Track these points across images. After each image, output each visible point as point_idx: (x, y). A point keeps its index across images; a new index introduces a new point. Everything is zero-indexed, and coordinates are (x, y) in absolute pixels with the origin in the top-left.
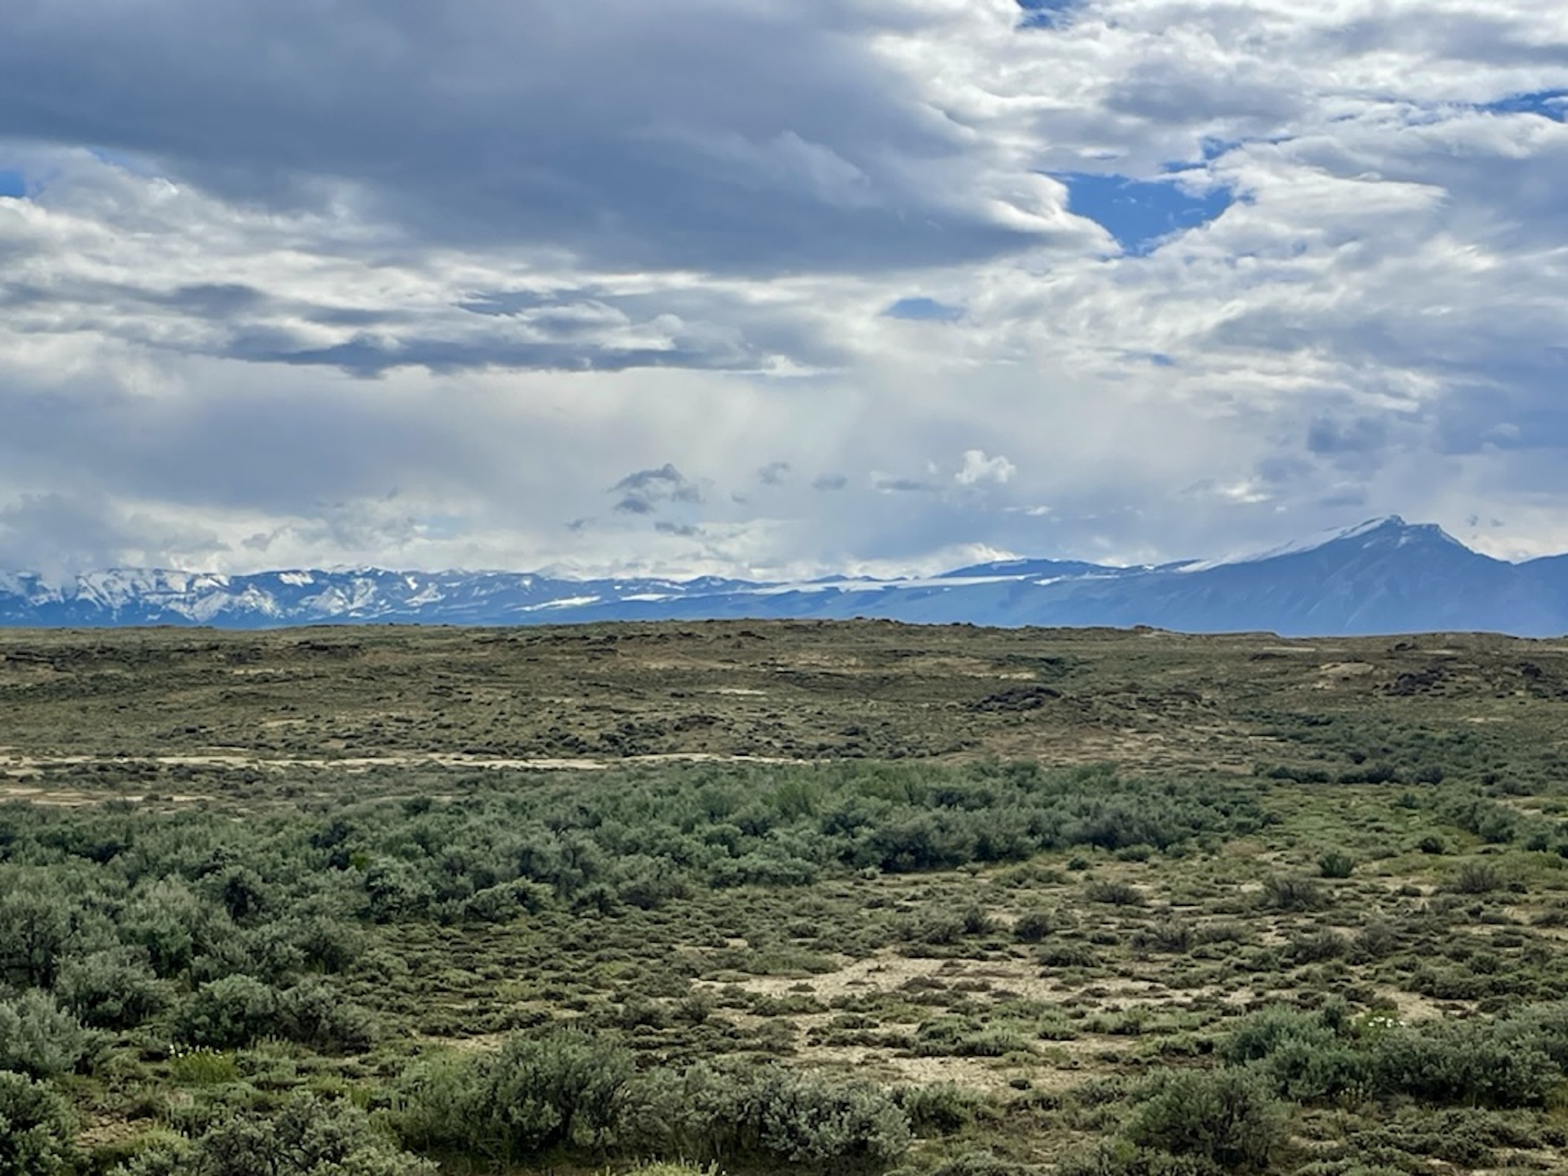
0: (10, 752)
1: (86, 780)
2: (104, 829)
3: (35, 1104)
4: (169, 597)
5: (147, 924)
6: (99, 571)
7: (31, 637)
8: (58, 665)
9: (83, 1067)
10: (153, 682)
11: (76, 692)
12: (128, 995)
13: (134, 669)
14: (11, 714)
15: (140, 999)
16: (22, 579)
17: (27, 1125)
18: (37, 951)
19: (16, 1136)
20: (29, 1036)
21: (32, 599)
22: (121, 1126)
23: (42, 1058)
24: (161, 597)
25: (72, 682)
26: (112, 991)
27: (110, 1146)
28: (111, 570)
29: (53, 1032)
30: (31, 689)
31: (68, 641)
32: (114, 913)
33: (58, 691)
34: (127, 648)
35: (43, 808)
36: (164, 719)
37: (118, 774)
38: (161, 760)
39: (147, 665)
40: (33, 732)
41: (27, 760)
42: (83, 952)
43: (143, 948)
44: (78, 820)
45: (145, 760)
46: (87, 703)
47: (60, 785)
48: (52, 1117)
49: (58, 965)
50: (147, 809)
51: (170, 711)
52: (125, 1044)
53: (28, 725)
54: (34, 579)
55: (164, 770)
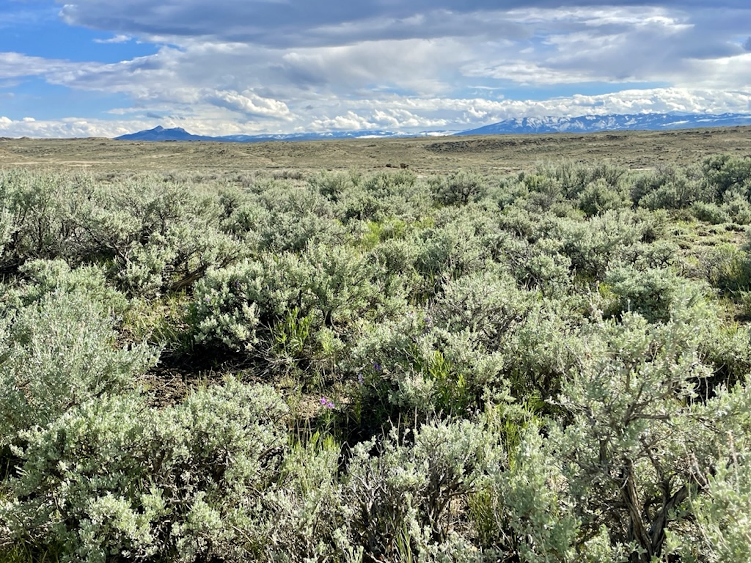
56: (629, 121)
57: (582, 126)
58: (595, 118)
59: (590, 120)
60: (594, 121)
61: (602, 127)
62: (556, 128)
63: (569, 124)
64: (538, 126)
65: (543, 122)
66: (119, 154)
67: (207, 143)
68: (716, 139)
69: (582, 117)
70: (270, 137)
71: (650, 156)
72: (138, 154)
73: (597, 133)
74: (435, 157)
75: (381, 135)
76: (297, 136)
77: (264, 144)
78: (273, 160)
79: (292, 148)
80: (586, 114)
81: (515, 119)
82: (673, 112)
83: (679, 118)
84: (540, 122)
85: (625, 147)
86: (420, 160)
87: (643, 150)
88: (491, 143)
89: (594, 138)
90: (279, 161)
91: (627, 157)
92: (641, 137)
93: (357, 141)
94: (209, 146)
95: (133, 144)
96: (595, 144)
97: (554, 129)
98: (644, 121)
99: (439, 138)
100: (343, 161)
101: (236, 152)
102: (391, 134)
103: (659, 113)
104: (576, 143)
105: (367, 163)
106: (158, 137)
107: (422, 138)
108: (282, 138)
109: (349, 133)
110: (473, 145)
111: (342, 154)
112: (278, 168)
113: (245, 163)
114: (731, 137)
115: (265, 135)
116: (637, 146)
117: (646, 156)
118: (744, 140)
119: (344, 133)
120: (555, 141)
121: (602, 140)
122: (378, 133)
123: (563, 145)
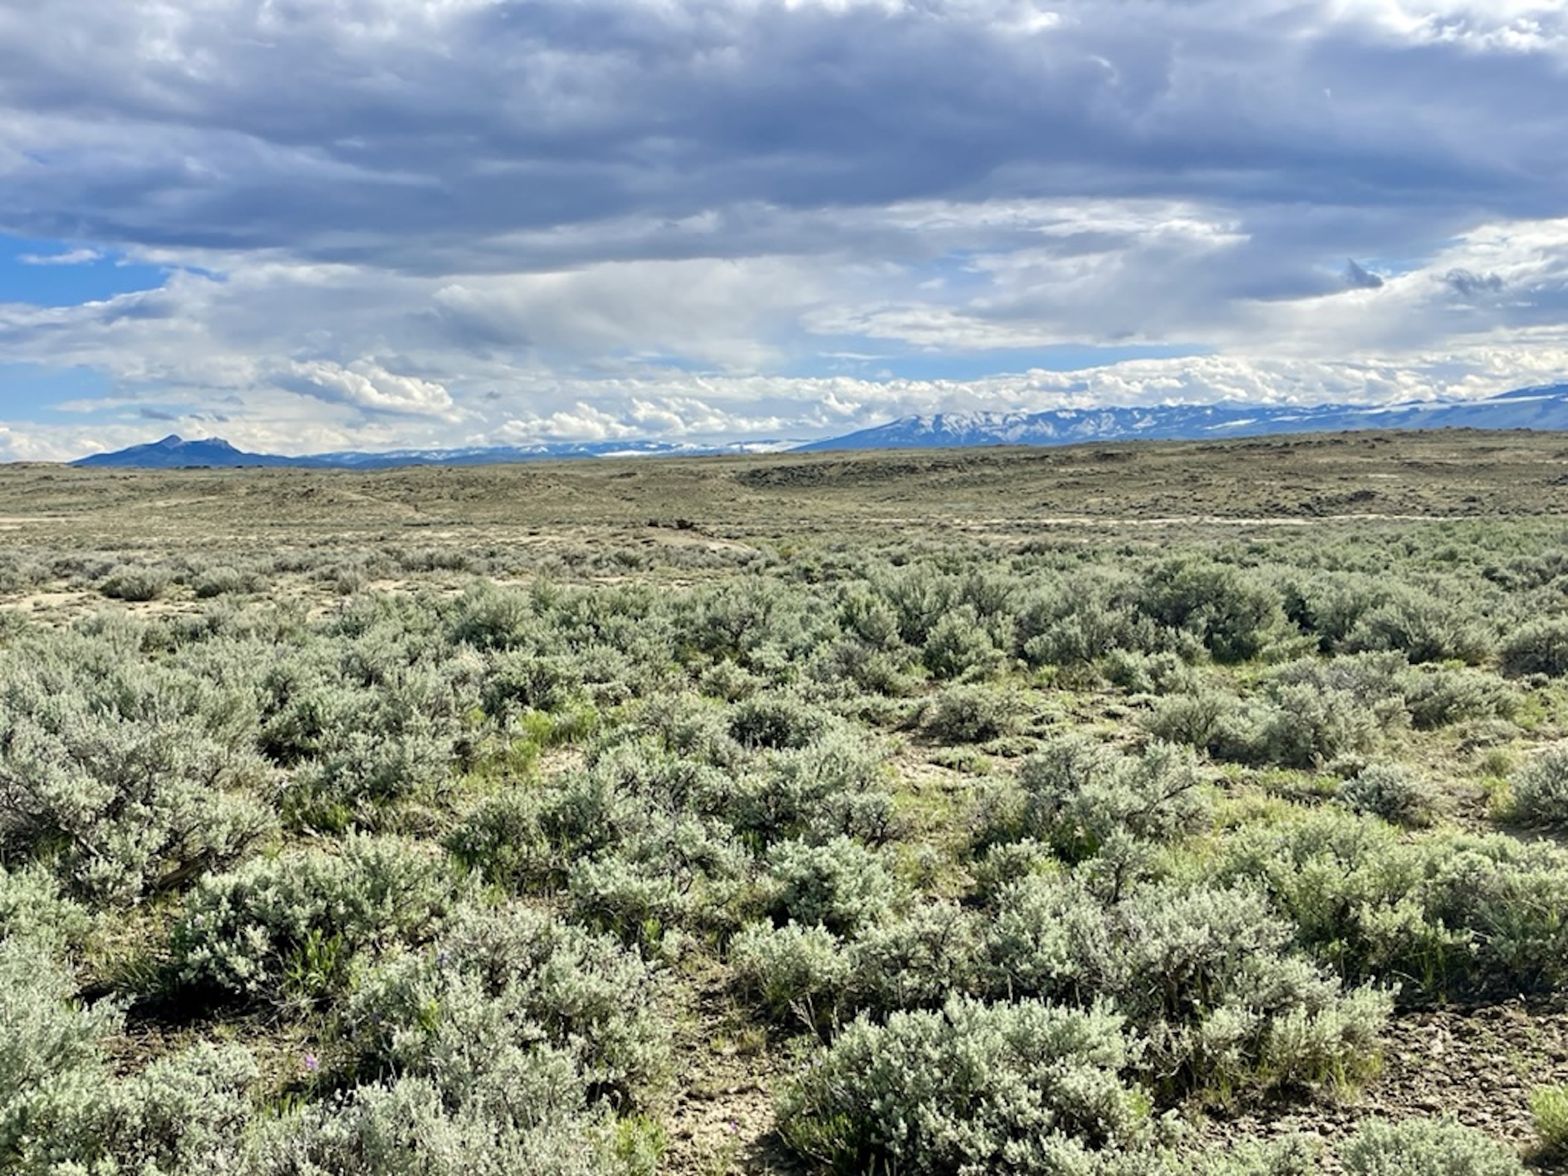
4: (993, 428)
6: (955, 416)
10: (1014, 477)
11: (974, 483)
24: (988, 428)
25: (971, 478)
28: (960, 414)
30: (948, 482)
33: (964, 483)
36: (1028, 498)
56: (1138, 421)
57: (1050, 431)
58: (1074, 415)
59: (1064, 419)
60: (1073, 421)
61: (1090, 433)
62: (1000, 434)
63: (1024, 427)
64: (965, 431)
65: (973, 423)
66: (82, 499)
67: (277, 471)
68: (1301, 457)
69: (1049, 413)
70: (414, 455)
71: (1176, 493)
72: (125, 499)
73: (1079, 446)
74: (753, 498)
75: (648, 449)
76: (471, 453)
77: (398, 474)
78: (417, 509)
79: (459, 482)
80: (1056, 407)
81: (919, 418)
82: (1225, 403)
83: (1236, 415)
84: (968, 422)
85: (1130, 476)
86: (725, 504)
87: (1162, 481)
88: (869, 468)
89: (1069, 458)
90: (431, 510)
91: (1132, 496)
92: (1161, 455)
93: (599, 464)
94: (281, 480)
95: (112, 477)
96: (1071, 470)
97: (996, 437)
98: (1169, 421)
99: (767, 456)
100: (567, 508)
101: (338, 492)
102: (669, 447)
103: (1197, 403)
104: (1034, 468)
105: (617, 511)
106: (169, 459)
107: (732, 457)
108: (440, 458)
109: (581, 446)
110: (833, 472)
111: (565, 494)
112: (427, 525)
113: (358, 516)
114: (1329, 454)
115: (404, 452)
116: (1154, 474)
117: (1169, 493)
118: (1356, 459)
119: (571, 445)
120: (995, 464)
121: (1084, 461)
122: (641, 445)
123: (1010, 471)
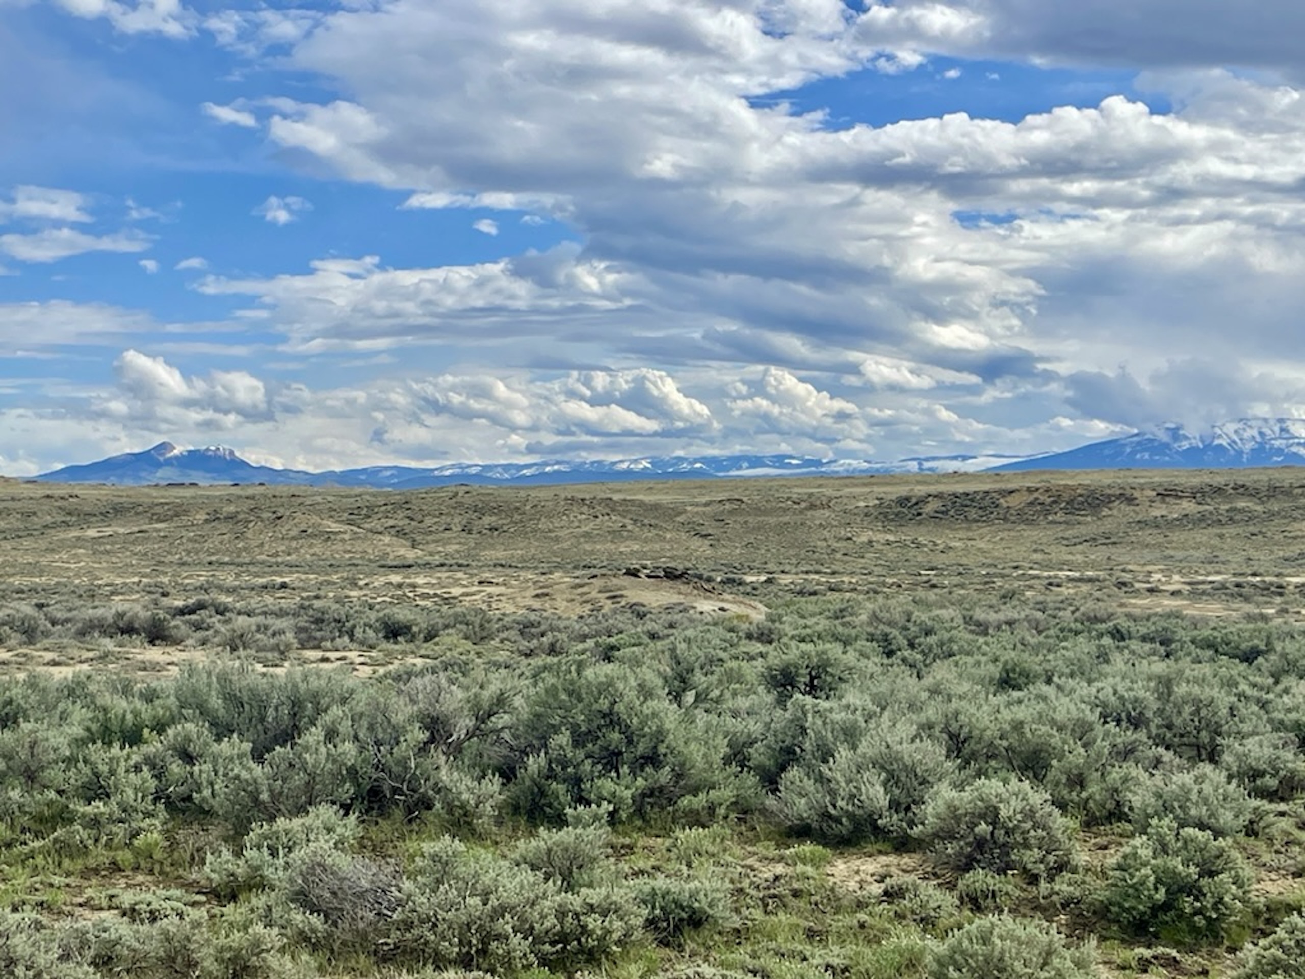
0: (1162, 571)
1: (1226, 594)
2: (1247, 634)
3: (1218, 857)
4: (1291, 441)
5: (1294, 716)
6: (1232, 421)
7: (1176, 476)
8: (1199, 500)
9: (1251, 831)
10: (1279, 513)
11: (1214, 522)
12: (1282, 773)
13: (1263, 503)
14: (1161, 539)
15: (1292, 778)
16: (1168, 429)
17: (1212, 874)
18: (1204, 733)
19: (1204, 881)
20: (1206, 802)
21: (1176, 445)
22: (1287, 882)
23: (1217, 820)
24: (1284, 442)
25: (1211, 513)
26: (1269, 770)
27: (1280, 898)
28: (1241, 420)
29: (1224, 799)
30: (1177, 519)
31: (1207, 479)
32: (1263, 705)
33: (1200, 520)
34: (1256, 486)
35: (1193, 617)
36: (1289, 544)
37: (1252, 590)
38: (1288, 579)
39: (1272, 500)
40: (1179, 554)
41: (1176, 577)
42: (1242, 736)
43: (1292, 735)
44: (1225, 628)
45: (1274, 579)
46: (1224, 531)
47: (1204, 598)
48: (1232, 868)
49: (1221, 745)
50: (1280, 620)
51: (1295, 538)
52: (1282, 814)
53: (1174, 548)
54: (1178, 429)
55: (1291, 588)
64: (1249, 446)
75: (784, 466)
78: (413, 545)
81: (1180, 426)
84: (1253, 433)
102: (816, 464)
106: (159, 473)
112: (420, 566)
113: (332, 553)
122: (780, 460)
